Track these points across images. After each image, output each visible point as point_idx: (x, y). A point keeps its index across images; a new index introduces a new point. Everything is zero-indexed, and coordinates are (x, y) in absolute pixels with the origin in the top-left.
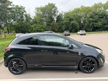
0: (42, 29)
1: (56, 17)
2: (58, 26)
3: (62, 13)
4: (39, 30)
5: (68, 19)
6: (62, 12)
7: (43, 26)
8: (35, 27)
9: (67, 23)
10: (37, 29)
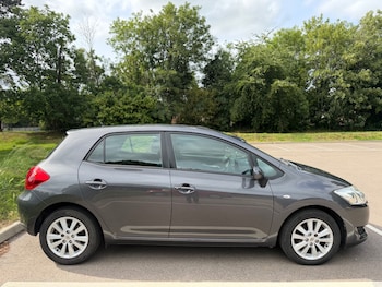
0: (139, 115)
1: (204, 65)
2: (211, 103)
3: (227, 50)
4: (127, 115)
5: (258, 69)
6: (229, 46)
7: (148, 102)
8: (110, 104)
9: (253, 88)
10: (117, 114)
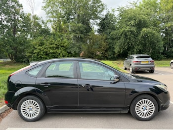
0: (59, 51)
1: (98, 21)
3: (112, 13)
5: (132, 22)
7: (65, 43)
8: (42, 44)
9: (129, 34)
10: (45, 50)
